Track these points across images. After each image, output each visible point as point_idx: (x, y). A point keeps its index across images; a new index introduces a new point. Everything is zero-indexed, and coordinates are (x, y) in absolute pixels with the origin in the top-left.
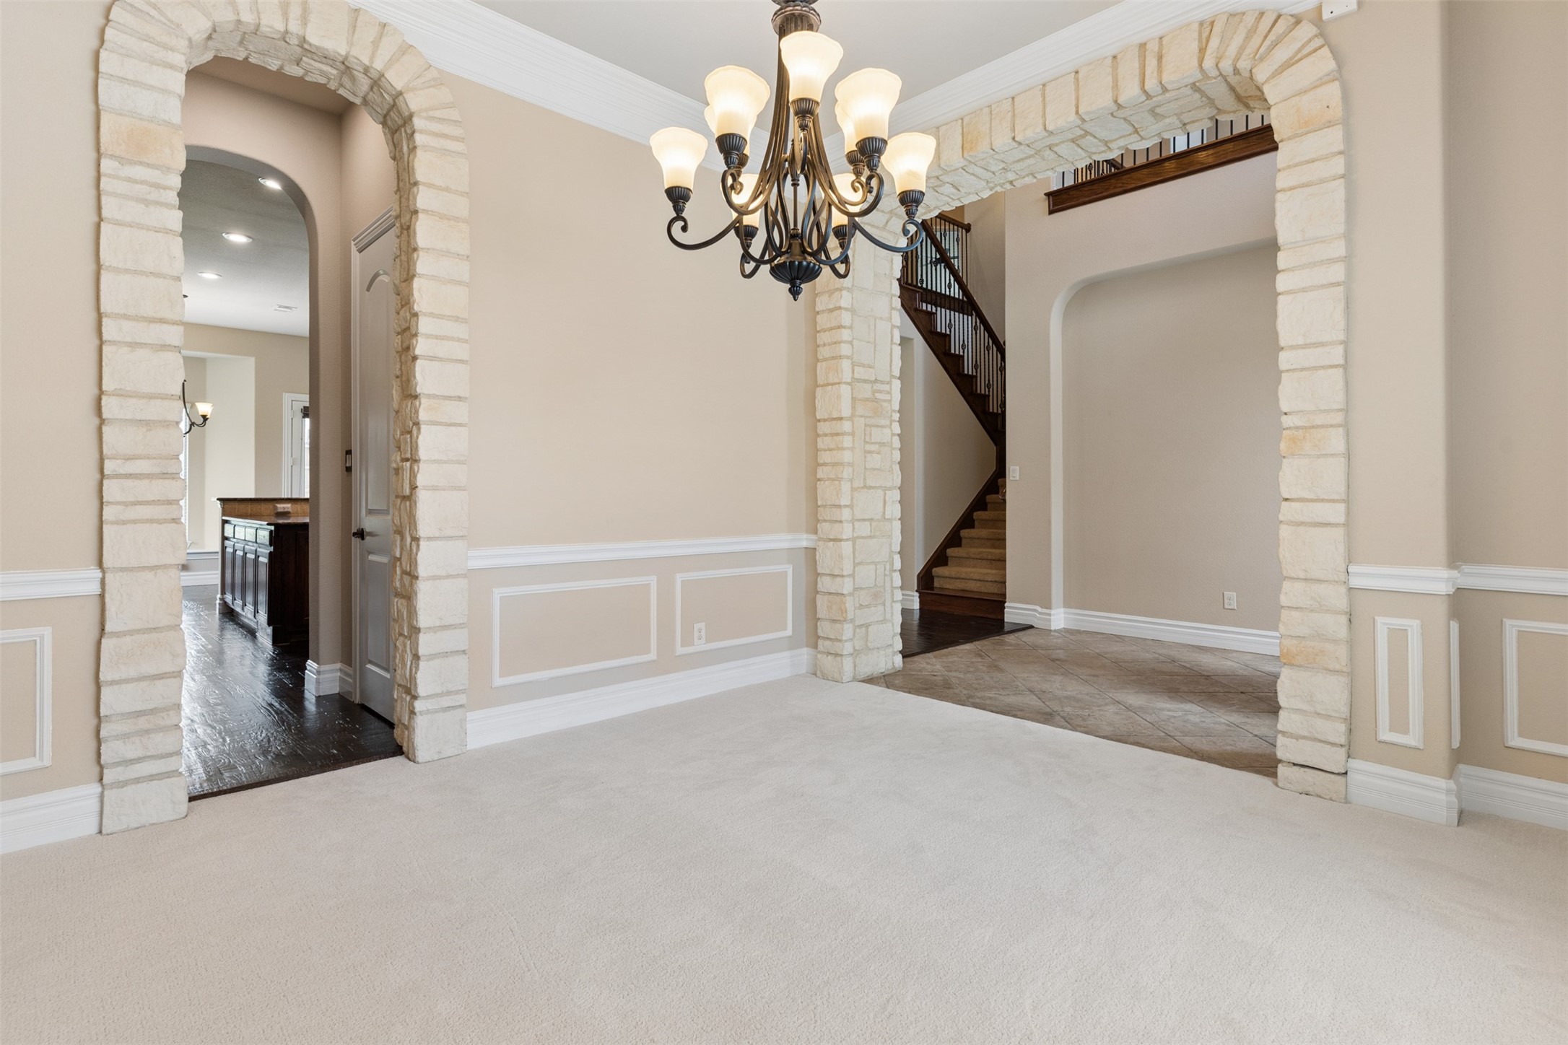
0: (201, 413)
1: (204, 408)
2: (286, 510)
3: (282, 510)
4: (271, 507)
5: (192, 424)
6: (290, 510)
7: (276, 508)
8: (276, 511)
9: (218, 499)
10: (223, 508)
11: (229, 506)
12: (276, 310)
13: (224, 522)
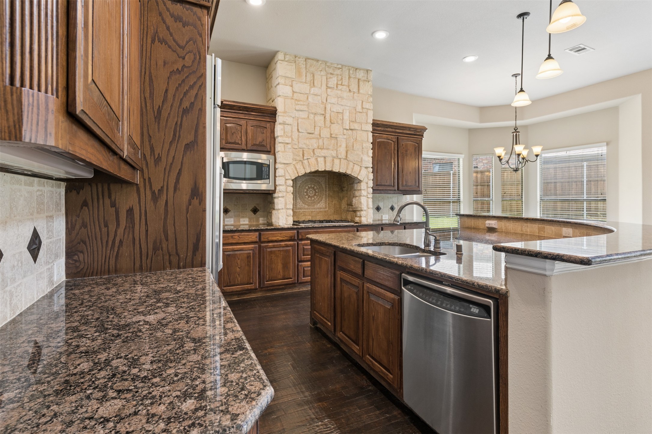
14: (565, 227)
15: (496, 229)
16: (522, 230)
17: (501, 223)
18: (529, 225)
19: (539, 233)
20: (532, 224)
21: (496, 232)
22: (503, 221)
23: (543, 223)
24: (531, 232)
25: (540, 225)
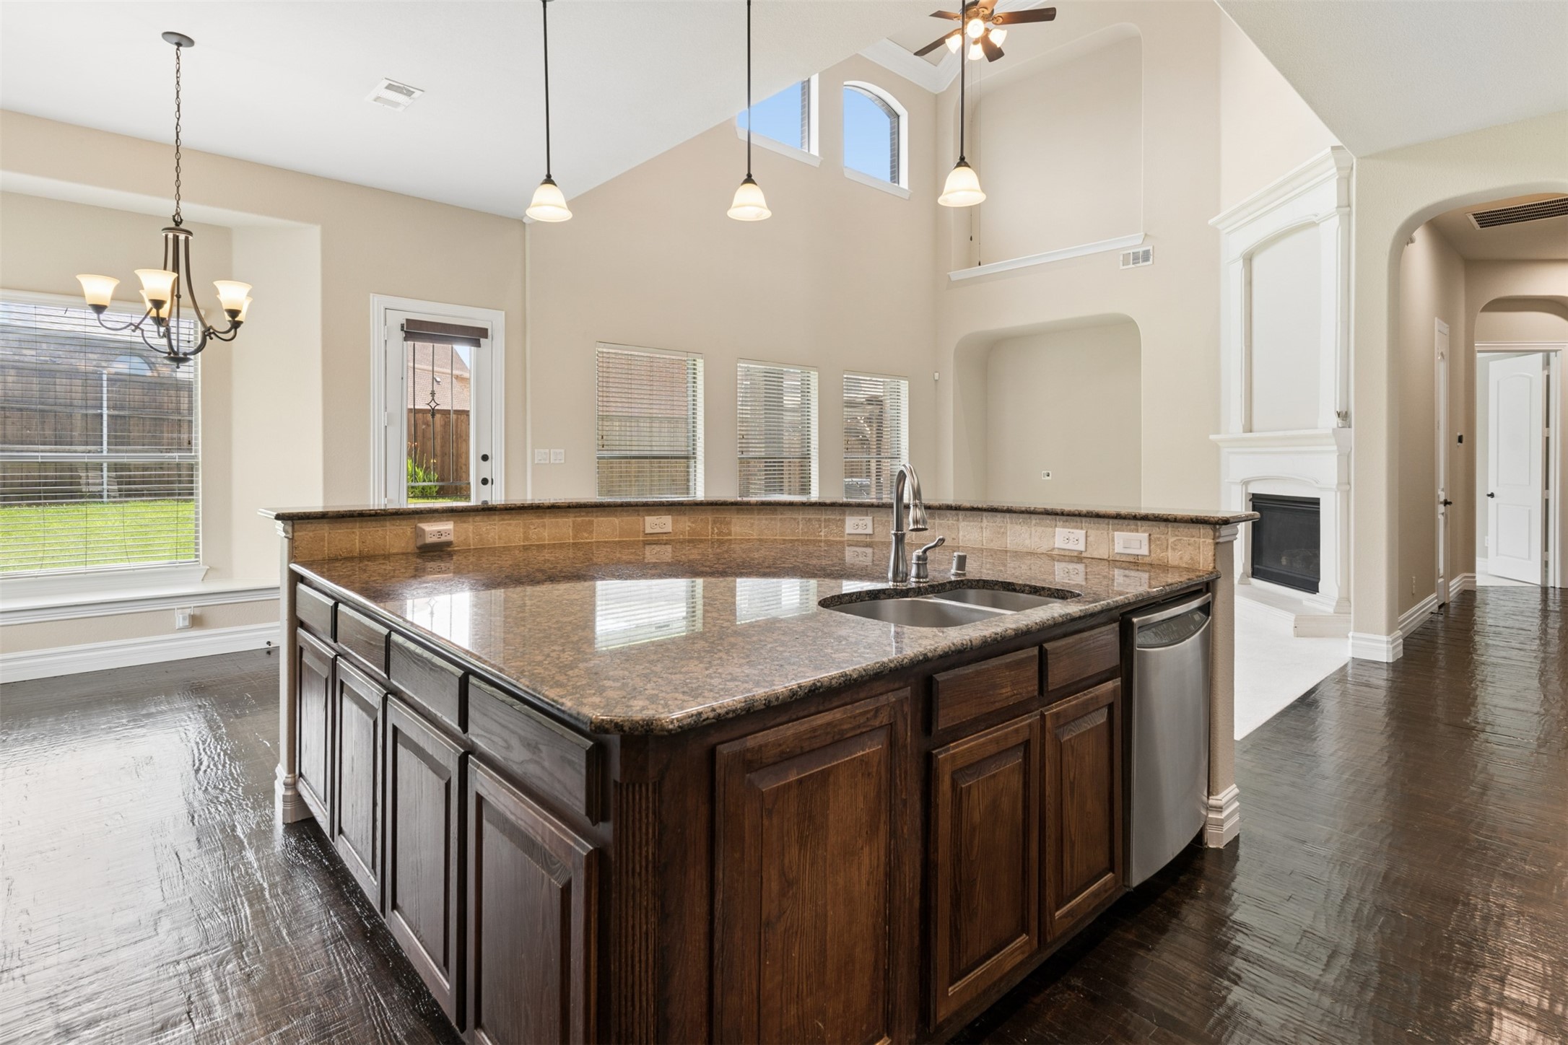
0: (227, 306)
1: (232, 294)
2: (443, 539)
3: (435, 539)
4: (409, 531)
5: (208, 333)
6: (451, 538)
7: (420, 533)
8: (419, 544)
9: (278, 517)
10: (292, 540)
11: (307, 533)
12: (378, 99)
13: (296, 578)
14: (649, 515)
15: (449, 544)
16: (526, 538)
17: (465, 525)
18: (548, 520)
19: (575, 537)
20: (556, 517)
21: (450, 555)
22: (471, 519)
23: (587, 513)
24: (554, 539)
25: (579, 519)
